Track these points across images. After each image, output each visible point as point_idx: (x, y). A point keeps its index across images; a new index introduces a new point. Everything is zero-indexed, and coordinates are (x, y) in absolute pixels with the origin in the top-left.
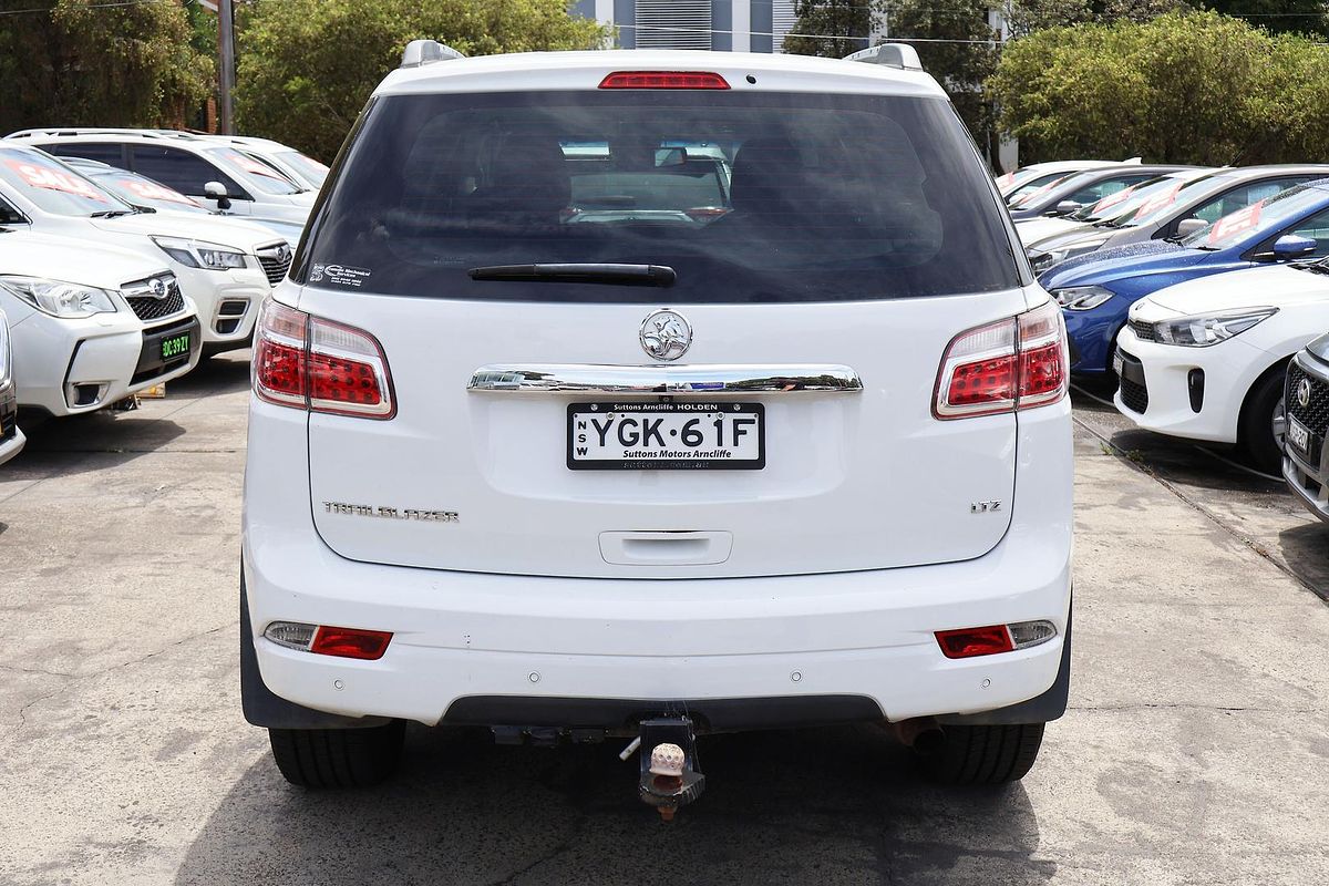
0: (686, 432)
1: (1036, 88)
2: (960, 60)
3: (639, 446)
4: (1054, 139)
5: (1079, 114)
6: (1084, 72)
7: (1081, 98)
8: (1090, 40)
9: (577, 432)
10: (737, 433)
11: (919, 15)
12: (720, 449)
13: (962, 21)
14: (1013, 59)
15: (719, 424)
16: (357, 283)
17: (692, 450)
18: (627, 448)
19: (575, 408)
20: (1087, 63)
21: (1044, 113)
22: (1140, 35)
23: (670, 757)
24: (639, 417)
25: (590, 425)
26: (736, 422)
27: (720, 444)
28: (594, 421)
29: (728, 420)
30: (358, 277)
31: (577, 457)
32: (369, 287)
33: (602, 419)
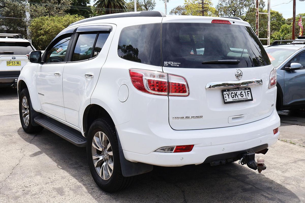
0: (241, 94)
1: (41, 29)
2: (20, 23)
3: (234, 98)
4: (46, 41)
5: (52, 35)
6: (52, 26)
7: (52, 32)
8: (51, 19)
9: (225, 96)
10: (248, 94)
11: (10, 12)
12: (246, 97)
13: (20, 14)
14: (35, 23)
15: (245, 92)
16: (178, 65)
17: (242, 98)
18: (233, 99)
19: (223, 91)
20: (53, 24)
21: (43, 35)
22: (62, 19)
23: (262, 160)
24: (233, 92)
25: (226, 94)
26: (247, 92)
27: (246, 96)
28: (227, 93)
29: (246, 91)
30: (178, 64)
31: (226, 101)
32: (180, 66)
33: (228, 93)
